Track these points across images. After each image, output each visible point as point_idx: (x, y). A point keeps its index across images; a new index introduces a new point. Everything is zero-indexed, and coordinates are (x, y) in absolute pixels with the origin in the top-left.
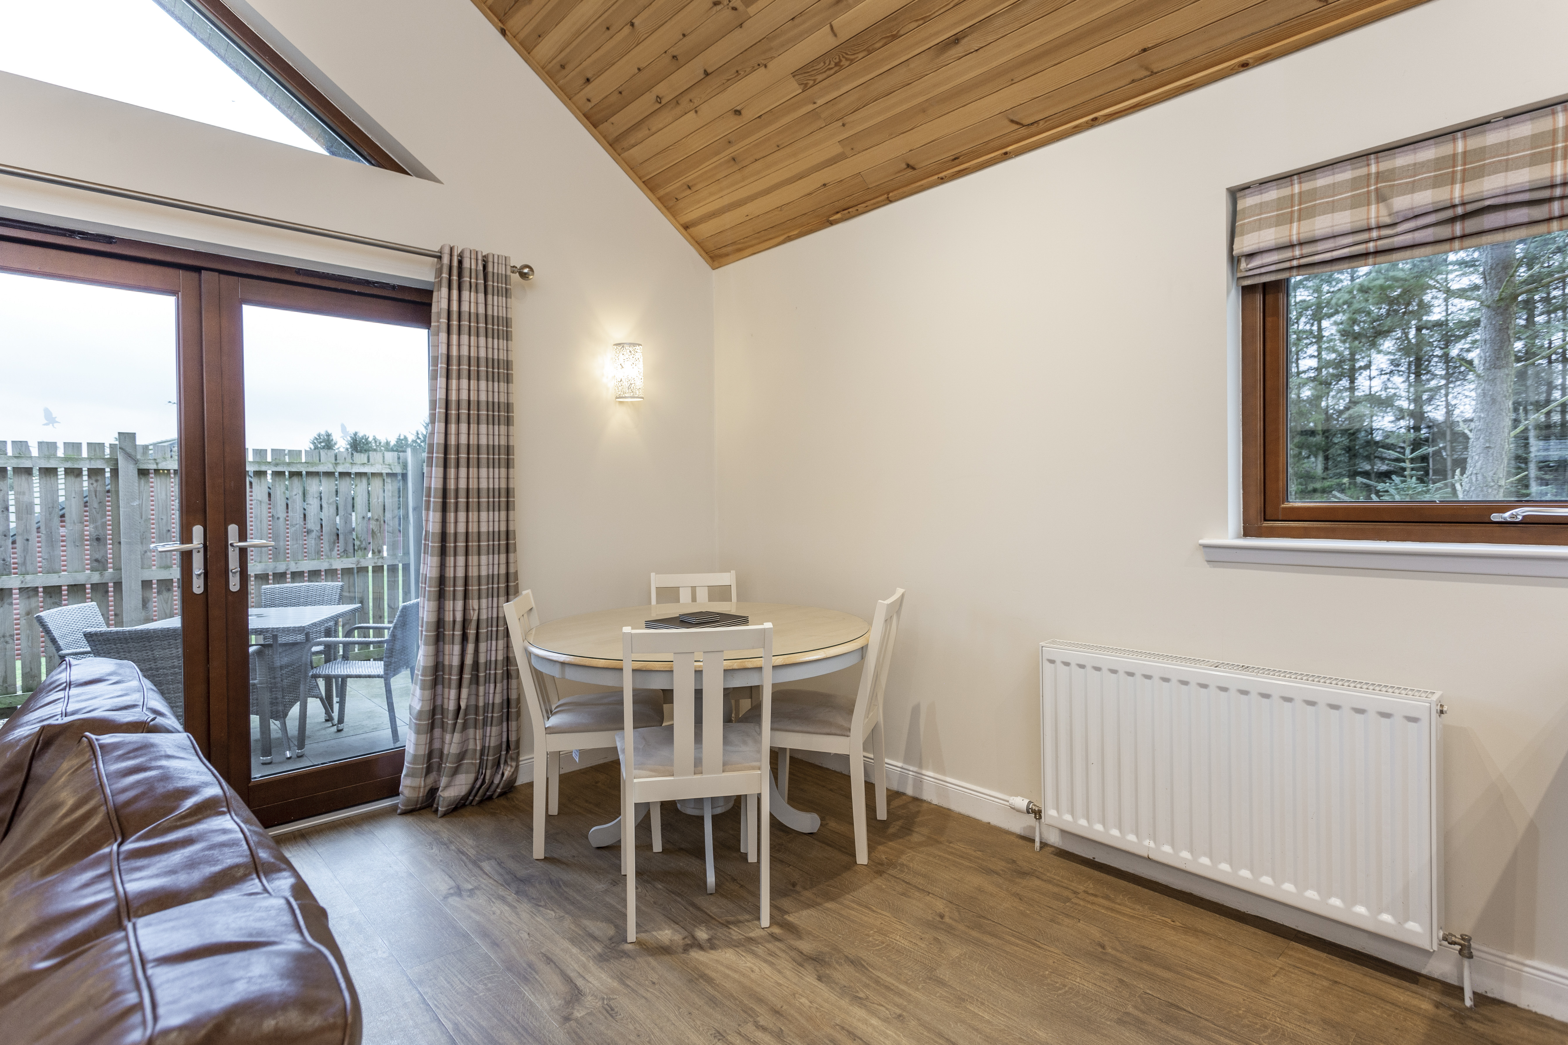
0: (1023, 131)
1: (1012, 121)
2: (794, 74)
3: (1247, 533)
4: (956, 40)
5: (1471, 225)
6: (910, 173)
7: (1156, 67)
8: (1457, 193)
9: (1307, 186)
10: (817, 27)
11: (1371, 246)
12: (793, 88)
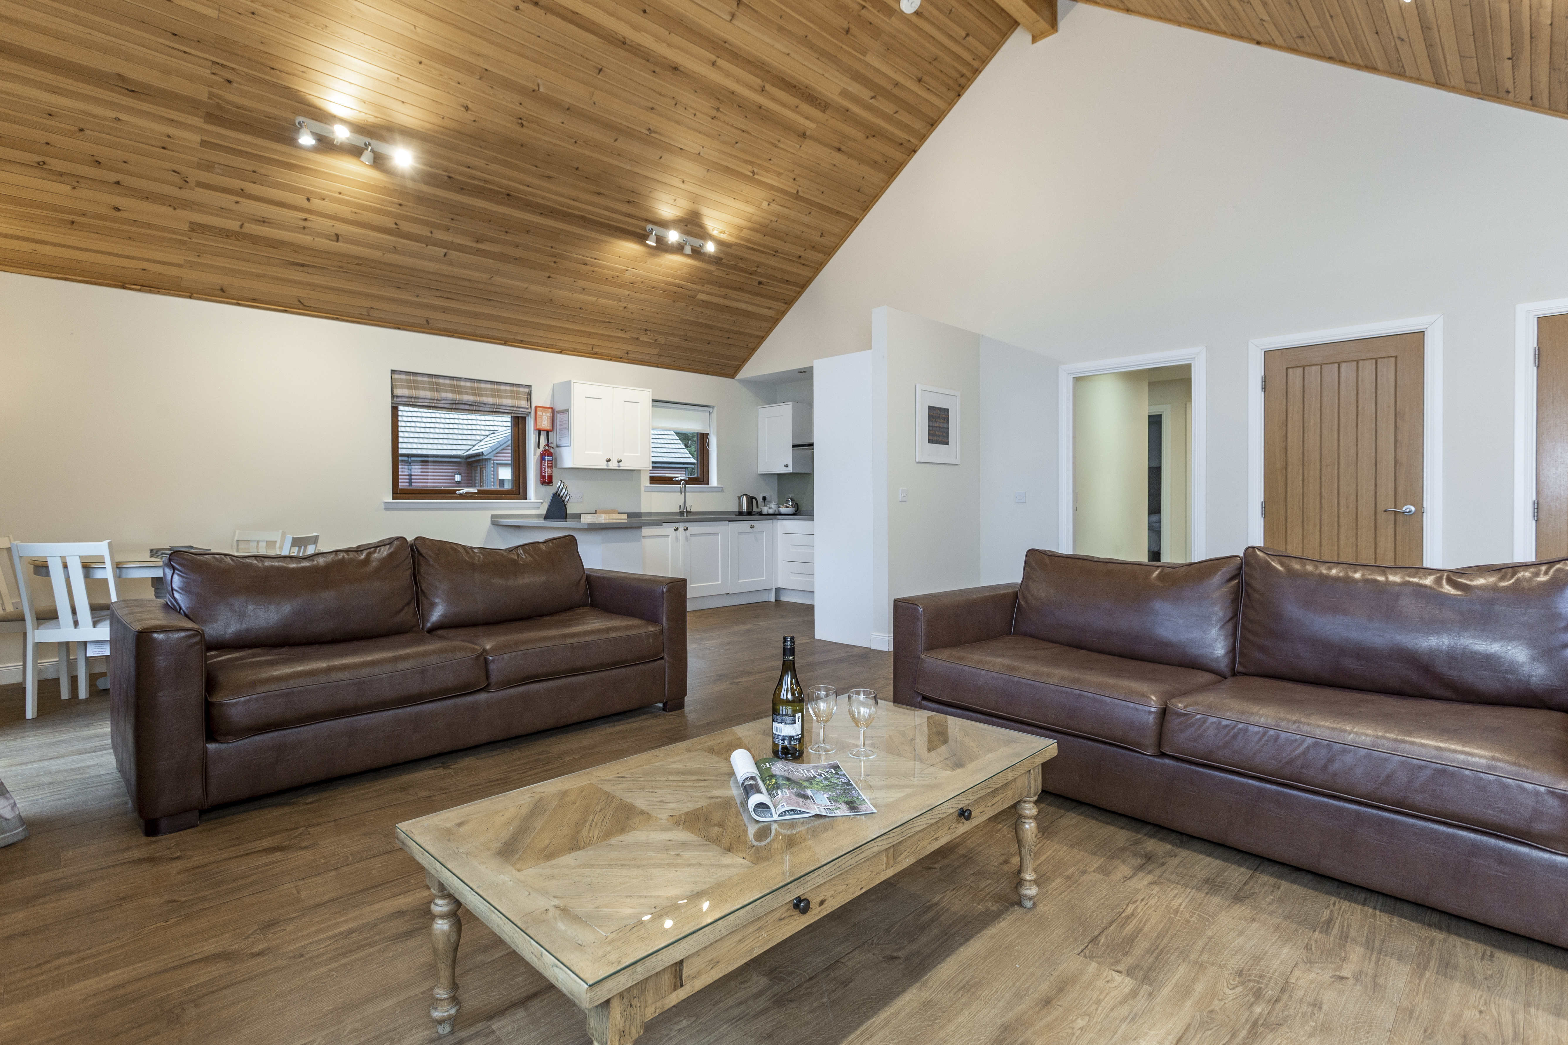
0: (301, 306)
1: (300, 301)
2: (191, 223)
3: (393, 499)
4: (303, 265)
5: (457, 406)
6: (221, 293)
7: (371, 314)
8: (458, 397)
9: (415, 378)
10: (238, 220)
11: (433, 405)
12: (185, 227)
